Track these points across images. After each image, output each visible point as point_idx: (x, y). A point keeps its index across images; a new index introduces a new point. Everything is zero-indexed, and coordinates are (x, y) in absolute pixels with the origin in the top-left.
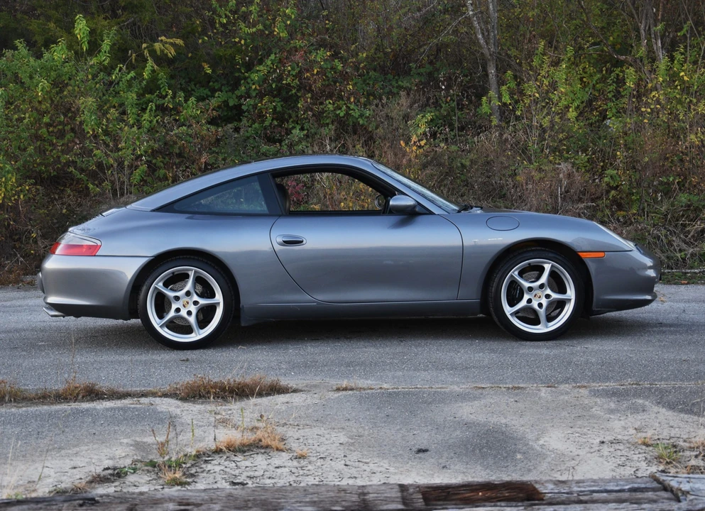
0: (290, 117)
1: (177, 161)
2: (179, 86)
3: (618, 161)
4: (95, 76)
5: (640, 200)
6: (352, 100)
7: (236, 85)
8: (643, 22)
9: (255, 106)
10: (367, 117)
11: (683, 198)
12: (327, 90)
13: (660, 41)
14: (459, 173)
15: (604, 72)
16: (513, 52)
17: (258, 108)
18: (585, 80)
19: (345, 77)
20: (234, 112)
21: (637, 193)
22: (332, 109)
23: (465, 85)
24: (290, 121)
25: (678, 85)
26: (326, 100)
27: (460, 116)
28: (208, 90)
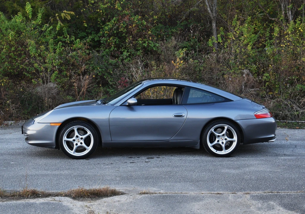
0: (122, 46)
1: (72, 68)
2: (72, 31)
3: (270, 69)
4: (34, 29)
5: (279, 88)
6: (150, 39)
7: (98, 31)
8: (283, 3)
9: (107, 41)
10: (157, 47)
11: (299, 87)
12: (139, 34)
13: (290, 12)
14: (198, 73)
16: (224, 16)
17: (108, 42)
18: (256, 29)
19: (147, 28)
20: (97, 43)
21: (278, 84)
22: (141, 43)
23: (202, 30)
24: (122, 48)
25: (298, 33)
26: (138, 38)
27: (199, 45)
28: (85, 33)
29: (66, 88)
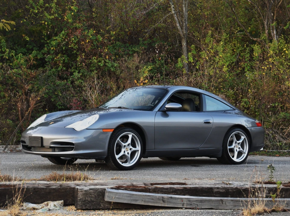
0: (72, 66)
1: (11, 88)
3: (250, 94)
6: (107, 57)
7: (41, 47)
8: (266, 20)
9: (53, 59)
10: (115, 67)
11: (282, 114)
12: (94, 52)
13: (275, 31)
15: (245, 47)
16: (196, 34)
17: (55, 60)
18: (235, 50)
19: (103, 45)
22: (96, 62)
23: (169, 51)
24: (72, 68)
25: (283, 55)
26: (92, 57)
27: (166, 68)
28: (25, 49)
29: (4, 111)
